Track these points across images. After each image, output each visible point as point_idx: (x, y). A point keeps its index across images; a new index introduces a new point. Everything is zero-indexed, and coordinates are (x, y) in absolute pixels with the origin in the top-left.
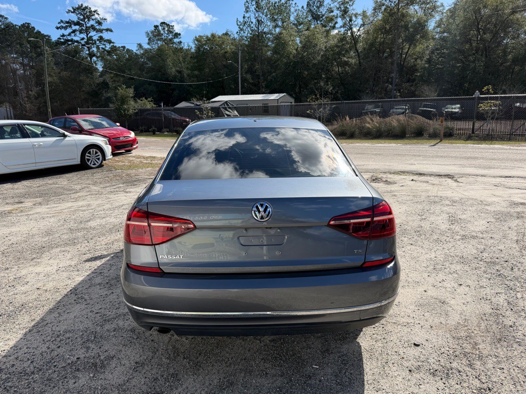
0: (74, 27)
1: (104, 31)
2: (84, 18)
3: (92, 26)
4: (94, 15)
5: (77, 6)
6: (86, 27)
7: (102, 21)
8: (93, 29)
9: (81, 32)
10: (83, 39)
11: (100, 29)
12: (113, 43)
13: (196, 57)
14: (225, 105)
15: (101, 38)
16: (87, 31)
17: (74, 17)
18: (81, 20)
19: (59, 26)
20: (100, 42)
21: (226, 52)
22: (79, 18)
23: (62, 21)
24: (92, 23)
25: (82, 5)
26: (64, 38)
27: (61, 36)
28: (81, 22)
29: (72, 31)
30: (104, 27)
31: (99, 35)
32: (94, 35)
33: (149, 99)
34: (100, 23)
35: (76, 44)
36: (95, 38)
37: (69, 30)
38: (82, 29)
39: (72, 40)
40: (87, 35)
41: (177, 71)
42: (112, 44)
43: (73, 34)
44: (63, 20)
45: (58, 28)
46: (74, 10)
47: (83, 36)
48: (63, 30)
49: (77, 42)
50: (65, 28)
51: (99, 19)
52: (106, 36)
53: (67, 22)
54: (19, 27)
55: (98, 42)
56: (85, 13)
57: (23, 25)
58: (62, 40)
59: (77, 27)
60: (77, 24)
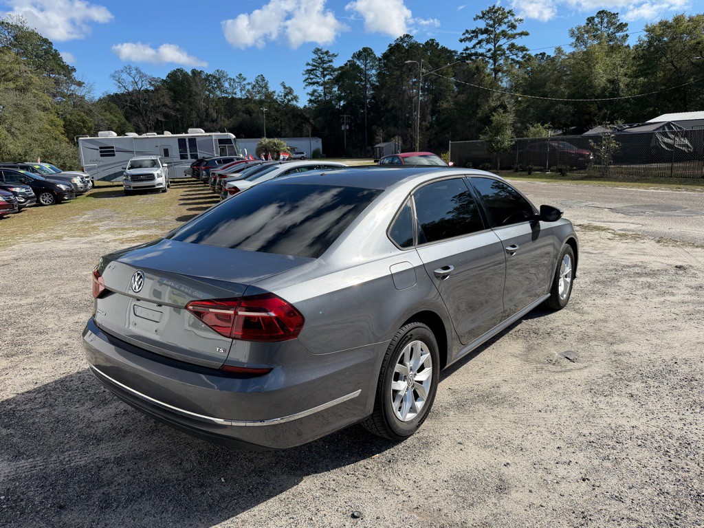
0: (481, 37)
1: (517, 36)
2: (494, 24)
3: (503, 31)
4: (506, 17)
5: (488, 9)
6: (496, 35)
7: (517, 24)
8: (503, 35)
9: (488, 42)
10: (490, 50)
11: (512, 35)
12: (527, 50)
13: (643, 57)
14: (664, 129)
15: (513, 46)
16: (496, 40)
17: (482, 24)
18: (491, 26)
19: (463, 37)
20: (511, 51)
21: (699, 43)
22: (487, 25)
23: (467, 31)
24: (504, 27)
25: (494, 7)
26: (467, 52)
27: (464, 50)
28: (490, 28)
29: (477, 41)
30: (518, 30)
31: (510, 43)
32: (504, 43)
33: (546, 125)
34: (513, 27)
35: (480, 57)
36: (505, 47)
37: (475, 41)
38: (490, 38)
39: (476, 54)
40: (495, 45)
41: (609, 81)
42: (525, 52)
43: (478, 46)
44: (469, 29)
45: (461, 41)
46: (484, 14)
47: (491, 46)
48: (467, 42)
49: (482, 55)
50: (470, 39)
51: (513, 21)
52: (519, 42)
53: (473, 32)
54: (423, 45)
55: (507, 52)
56: (496, 16)
57: (427, 43)
58: (464, 55)
59: (485, 36)
60: (486, 31)
